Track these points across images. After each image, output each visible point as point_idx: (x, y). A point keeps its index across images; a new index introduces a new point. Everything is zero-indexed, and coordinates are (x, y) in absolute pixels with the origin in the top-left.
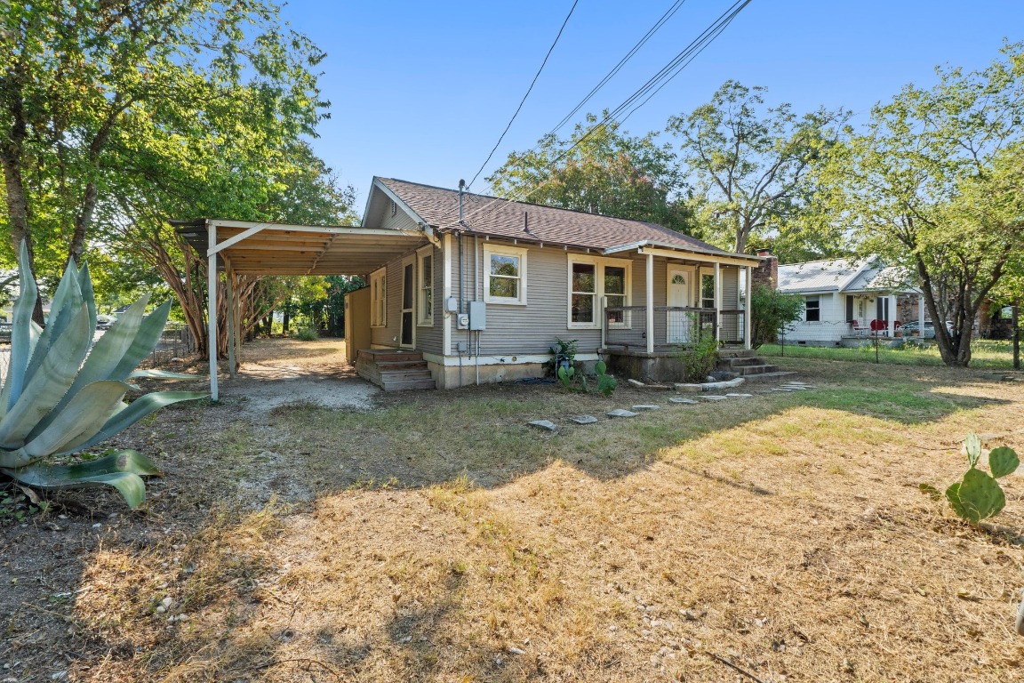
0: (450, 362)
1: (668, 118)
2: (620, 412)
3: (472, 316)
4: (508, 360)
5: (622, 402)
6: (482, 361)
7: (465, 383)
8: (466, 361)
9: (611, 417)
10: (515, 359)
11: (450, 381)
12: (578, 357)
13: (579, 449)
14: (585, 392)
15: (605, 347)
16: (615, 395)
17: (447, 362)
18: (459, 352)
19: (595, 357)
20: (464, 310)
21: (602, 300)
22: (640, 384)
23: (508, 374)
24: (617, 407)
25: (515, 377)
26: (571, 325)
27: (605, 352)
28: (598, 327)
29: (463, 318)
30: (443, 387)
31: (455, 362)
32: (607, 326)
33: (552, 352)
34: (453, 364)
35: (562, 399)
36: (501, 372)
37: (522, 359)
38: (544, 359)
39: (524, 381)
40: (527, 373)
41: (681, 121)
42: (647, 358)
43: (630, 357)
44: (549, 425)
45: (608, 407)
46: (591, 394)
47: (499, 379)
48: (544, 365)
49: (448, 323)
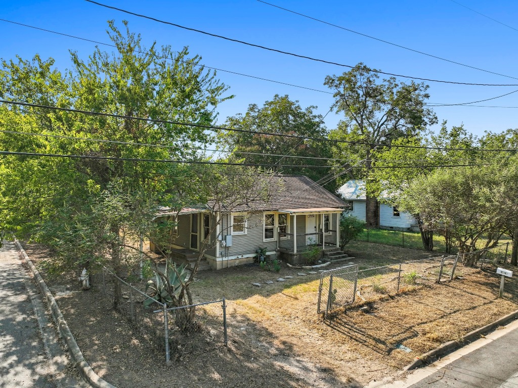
0: (219, 260)
1: (325, 77)
2: (281, 279)
3: (227, 242)
4: (240, 257)
5: (283, 275)
6: (230, 258)
7: (224, 267)
8: (224, 259)
9: (277, 281)
10: (242, 256)
11: (219, 267)
12: (268, 253)
13: (267, 291)
14: (270, 271)
15: (278, 248)
16: (280, 272)
17: (218, 260)
18: (222, 255)
19: (274, 253)
20: (224, 239)
21: (277, 228)
22: (291, 266)
23: (240, 262)
24: (280, 277)
25: (242, 264)
26: (265, 240)
27: (278, 251)
28: (276, 240)
29: (224, 242)
30: (216, 269)
31: (220, 259)
32: (279, 239)
33: (257, 252)
34: (220, 260)
35: (262, 274)
36: (237, 262)
37: (245, 256)
38: (253, 255)
39: (246, 265)
40: (247, 261)
41: (333, 80)
42: (294, 255)
43: (288, 254)
44: (259, 285)
45: (277, 277)
46: (272, 271)
47: (236, 265)
48: (254, 258)
49: (218, 245)
